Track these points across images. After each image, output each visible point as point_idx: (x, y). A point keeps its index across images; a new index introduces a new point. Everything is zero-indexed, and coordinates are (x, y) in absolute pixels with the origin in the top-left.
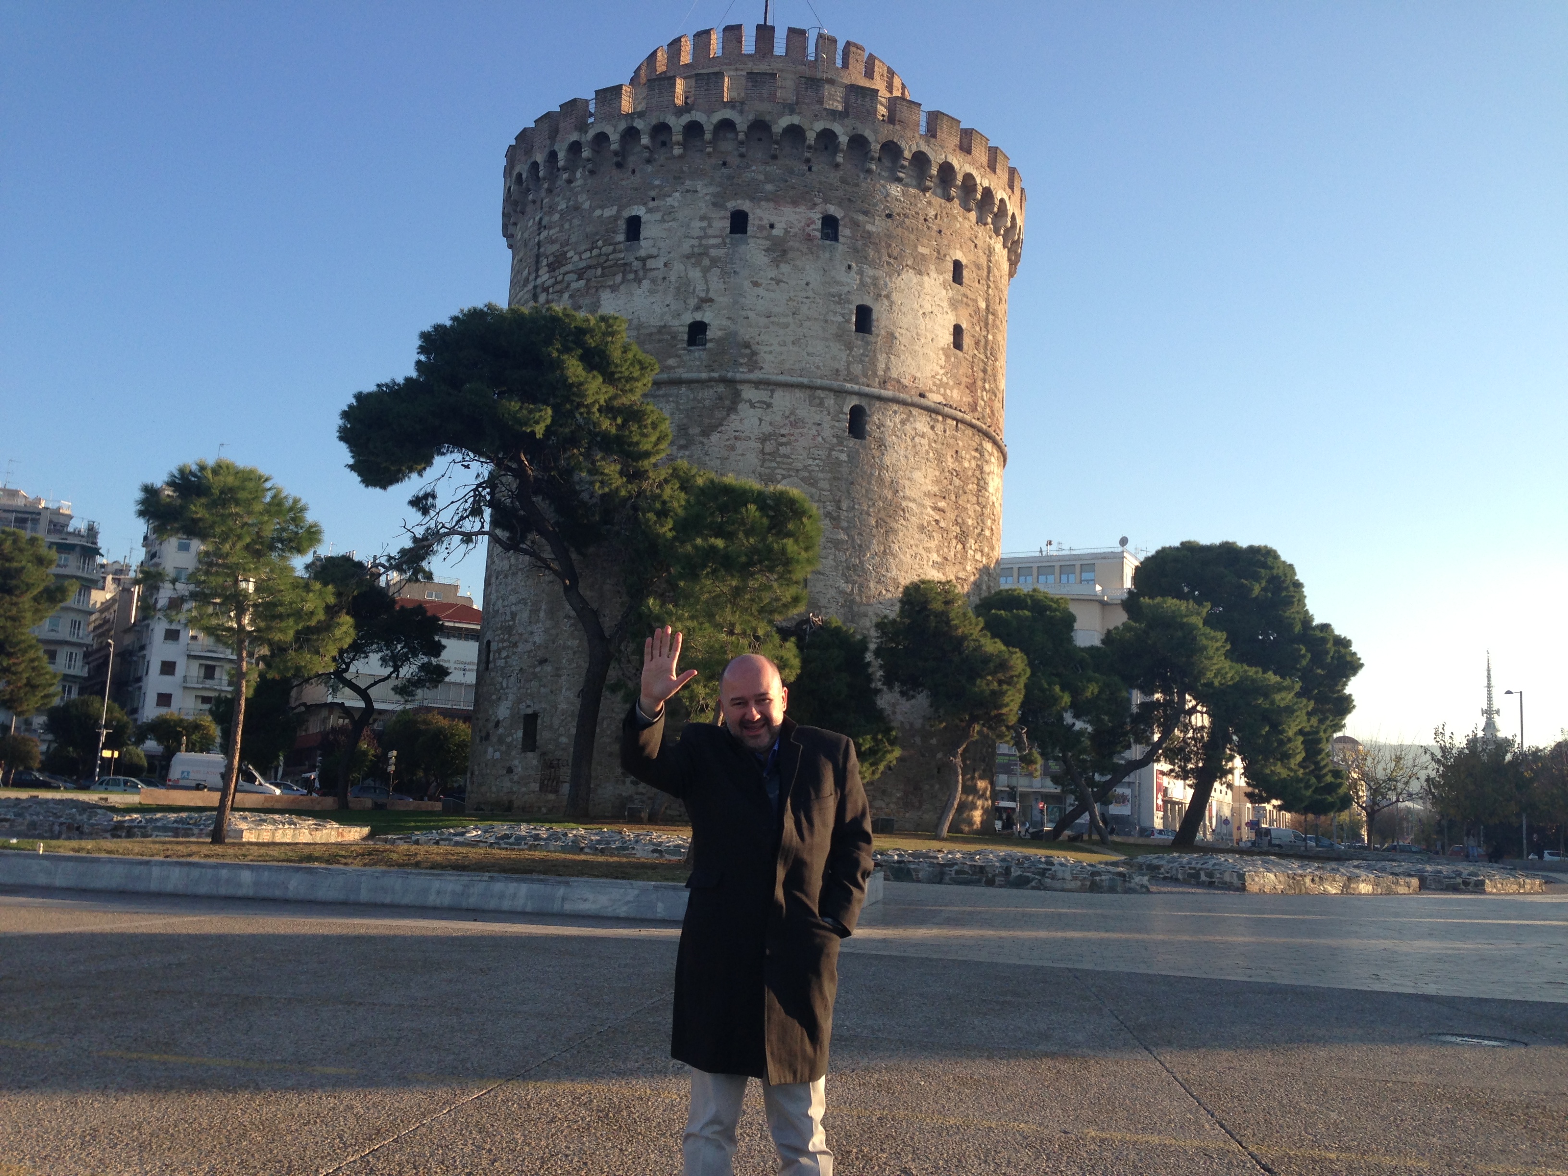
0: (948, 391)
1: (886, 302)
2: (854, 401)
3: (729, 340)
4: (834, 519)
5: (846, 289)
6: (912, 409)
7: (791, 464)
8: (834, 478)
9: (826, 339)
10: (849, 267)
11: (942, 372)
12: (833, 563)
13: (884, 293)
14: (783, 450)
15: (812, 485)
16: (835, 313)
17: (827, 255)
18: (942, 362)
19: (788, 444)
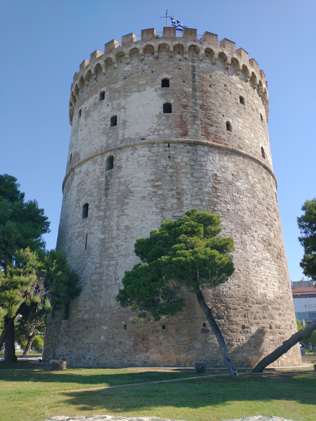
0: (161, 132)
1: (123, 110)
2: (109, 154)
3: (75, 155)
4: (98, 207)
5: (106, 114)
6: (137, 147)
7: (85, 191)
8: (100, 190)
9: (99, 136)
10: (108, 105)
11: (155, 125)
12: (97, 227)
13: (121, 107)
14: (83, 187)
15: (91, 196)
16: (102, 125)
17: (100, 106)
18: (156, 121)
19: (85, 183)
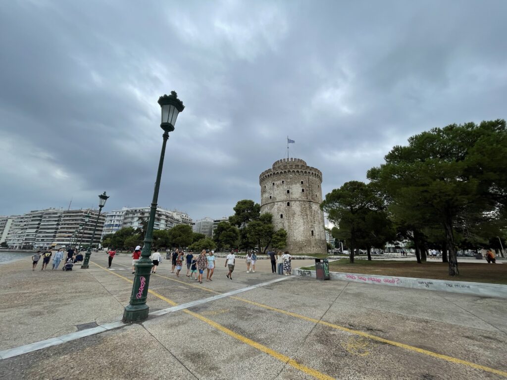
0: (302, 198)
1: (291, 189)
2: (288, 201)
3: (274, 197)
4: (286, 216)
5: (285, 189)
6: (296, 201)
8: (286, 211)
9: (283, 195)
10: (286, 186)
12: (286, 221)
15: (283, 213)
16: (284, 192)
17: (282, 185)
18: (301, 194)
19: (280, 208)
